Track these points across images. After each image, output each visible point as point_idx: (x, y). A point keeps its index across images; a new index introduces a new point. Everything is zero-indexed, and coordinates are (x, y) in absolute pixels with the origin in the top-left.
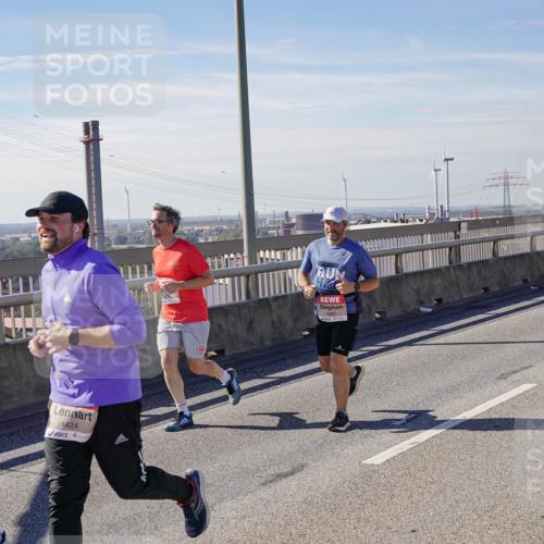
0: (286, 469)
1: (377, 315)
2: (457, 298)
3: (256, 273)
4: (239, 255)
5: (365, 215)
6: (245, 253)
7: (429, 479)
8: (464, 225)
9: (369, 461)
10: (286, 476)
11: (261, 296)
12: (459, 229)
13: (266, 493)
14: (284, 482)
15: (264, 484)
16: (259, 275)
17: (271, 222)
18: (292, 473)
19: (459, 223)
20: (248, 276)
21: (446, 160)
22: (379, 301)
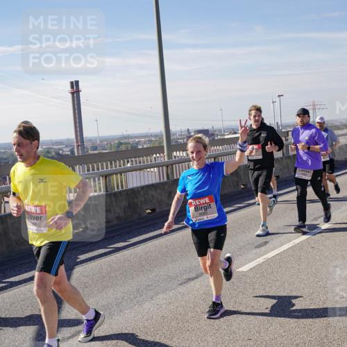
0: (193, 275)
1: (242, 186)
2: (288, 175)
3: (172, 165)
4: (162, 155)
5: (233, 129)
6: (166, 153)
7: (275, 279)
8: (290, 133)
9: (240, 270)
10: (193, 279)
11: (175, 178)
12: (288, 135)
13: (182, 289)
14: (192, 283)
15: (180, 284)
16: (174, 166)
17: (179, 135)
18: (197, 278)
19: (288, 132)
20: (167, 167)
21: (279, 96)
22: (242, 177)
